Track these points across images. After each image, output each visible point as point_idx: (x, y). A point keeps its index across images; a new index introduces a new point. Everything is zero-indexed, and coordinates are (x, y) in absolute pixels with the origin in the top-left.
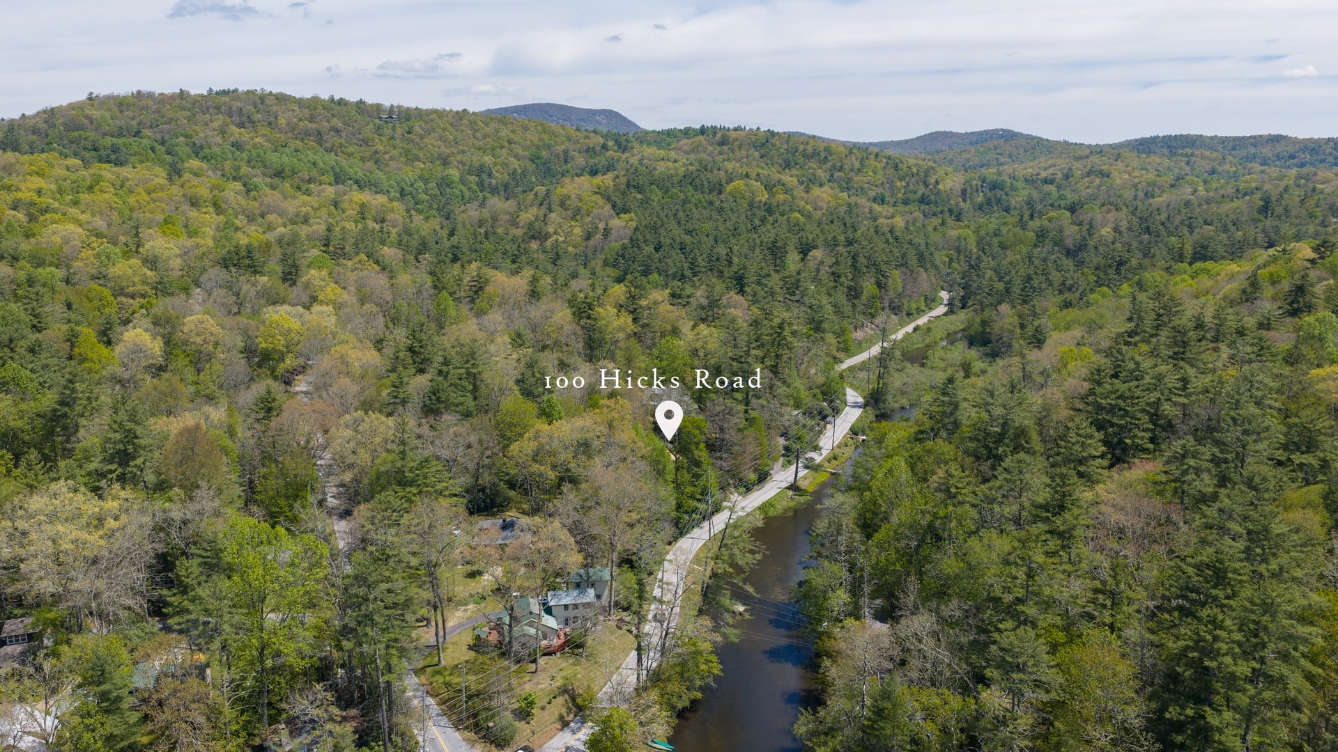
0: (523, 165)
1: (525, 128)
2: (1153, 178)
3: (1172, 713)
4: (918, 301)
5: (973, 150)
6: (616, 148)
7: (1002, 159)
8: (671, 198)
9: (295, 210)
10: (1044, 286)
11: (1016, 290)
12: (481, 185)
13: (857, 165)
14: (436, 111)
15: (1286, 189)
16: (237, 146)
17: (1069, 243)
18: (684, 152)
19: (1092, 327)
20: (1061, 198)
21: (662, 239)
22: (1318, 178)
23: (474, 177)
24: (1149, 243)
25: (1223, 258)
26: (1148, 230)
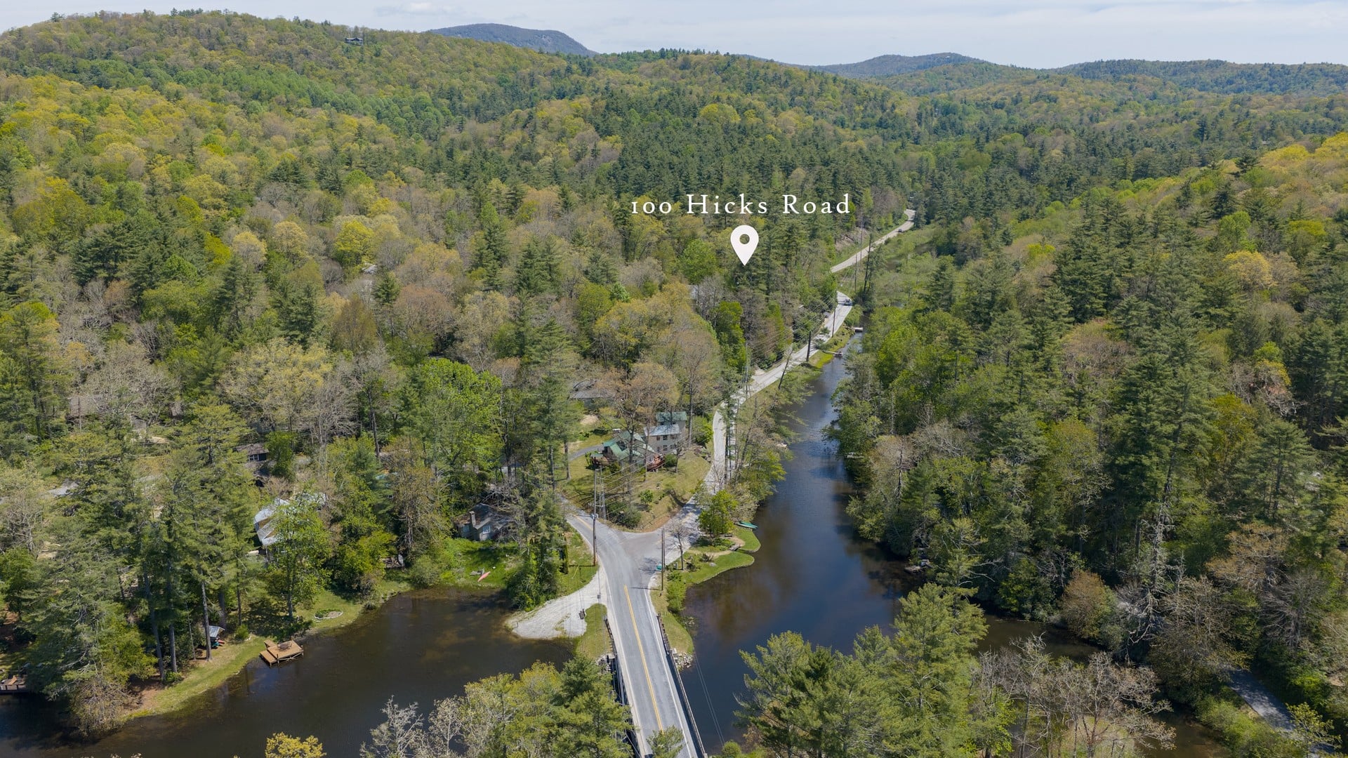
0: (491, 88)
1: (490, 51)
2: (1098, 102)
3: (1120, 461)
4: (887, 217)
5: (923, 74)
6: (580, 71)
7: (951, 84)
8: (650, 120)
9: (295, 132)
10: (1004, 201)
11: (979, 205)
12: (452, 107)
13: (817, 89)
14: (400, 34)
15: (1221, 114)
16: (209, 67)
17: (1022, 163)
18: (646, 75)
19: (1049, 235)
20: (1010, 121)
21: (649, 159)
22: (1252, 103)
23: (445, 100)
24: (1097, 162)
25: (1162, 175)
26: (1094, 152)
